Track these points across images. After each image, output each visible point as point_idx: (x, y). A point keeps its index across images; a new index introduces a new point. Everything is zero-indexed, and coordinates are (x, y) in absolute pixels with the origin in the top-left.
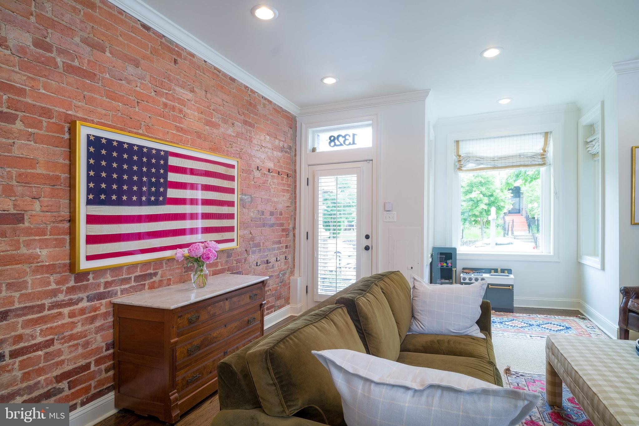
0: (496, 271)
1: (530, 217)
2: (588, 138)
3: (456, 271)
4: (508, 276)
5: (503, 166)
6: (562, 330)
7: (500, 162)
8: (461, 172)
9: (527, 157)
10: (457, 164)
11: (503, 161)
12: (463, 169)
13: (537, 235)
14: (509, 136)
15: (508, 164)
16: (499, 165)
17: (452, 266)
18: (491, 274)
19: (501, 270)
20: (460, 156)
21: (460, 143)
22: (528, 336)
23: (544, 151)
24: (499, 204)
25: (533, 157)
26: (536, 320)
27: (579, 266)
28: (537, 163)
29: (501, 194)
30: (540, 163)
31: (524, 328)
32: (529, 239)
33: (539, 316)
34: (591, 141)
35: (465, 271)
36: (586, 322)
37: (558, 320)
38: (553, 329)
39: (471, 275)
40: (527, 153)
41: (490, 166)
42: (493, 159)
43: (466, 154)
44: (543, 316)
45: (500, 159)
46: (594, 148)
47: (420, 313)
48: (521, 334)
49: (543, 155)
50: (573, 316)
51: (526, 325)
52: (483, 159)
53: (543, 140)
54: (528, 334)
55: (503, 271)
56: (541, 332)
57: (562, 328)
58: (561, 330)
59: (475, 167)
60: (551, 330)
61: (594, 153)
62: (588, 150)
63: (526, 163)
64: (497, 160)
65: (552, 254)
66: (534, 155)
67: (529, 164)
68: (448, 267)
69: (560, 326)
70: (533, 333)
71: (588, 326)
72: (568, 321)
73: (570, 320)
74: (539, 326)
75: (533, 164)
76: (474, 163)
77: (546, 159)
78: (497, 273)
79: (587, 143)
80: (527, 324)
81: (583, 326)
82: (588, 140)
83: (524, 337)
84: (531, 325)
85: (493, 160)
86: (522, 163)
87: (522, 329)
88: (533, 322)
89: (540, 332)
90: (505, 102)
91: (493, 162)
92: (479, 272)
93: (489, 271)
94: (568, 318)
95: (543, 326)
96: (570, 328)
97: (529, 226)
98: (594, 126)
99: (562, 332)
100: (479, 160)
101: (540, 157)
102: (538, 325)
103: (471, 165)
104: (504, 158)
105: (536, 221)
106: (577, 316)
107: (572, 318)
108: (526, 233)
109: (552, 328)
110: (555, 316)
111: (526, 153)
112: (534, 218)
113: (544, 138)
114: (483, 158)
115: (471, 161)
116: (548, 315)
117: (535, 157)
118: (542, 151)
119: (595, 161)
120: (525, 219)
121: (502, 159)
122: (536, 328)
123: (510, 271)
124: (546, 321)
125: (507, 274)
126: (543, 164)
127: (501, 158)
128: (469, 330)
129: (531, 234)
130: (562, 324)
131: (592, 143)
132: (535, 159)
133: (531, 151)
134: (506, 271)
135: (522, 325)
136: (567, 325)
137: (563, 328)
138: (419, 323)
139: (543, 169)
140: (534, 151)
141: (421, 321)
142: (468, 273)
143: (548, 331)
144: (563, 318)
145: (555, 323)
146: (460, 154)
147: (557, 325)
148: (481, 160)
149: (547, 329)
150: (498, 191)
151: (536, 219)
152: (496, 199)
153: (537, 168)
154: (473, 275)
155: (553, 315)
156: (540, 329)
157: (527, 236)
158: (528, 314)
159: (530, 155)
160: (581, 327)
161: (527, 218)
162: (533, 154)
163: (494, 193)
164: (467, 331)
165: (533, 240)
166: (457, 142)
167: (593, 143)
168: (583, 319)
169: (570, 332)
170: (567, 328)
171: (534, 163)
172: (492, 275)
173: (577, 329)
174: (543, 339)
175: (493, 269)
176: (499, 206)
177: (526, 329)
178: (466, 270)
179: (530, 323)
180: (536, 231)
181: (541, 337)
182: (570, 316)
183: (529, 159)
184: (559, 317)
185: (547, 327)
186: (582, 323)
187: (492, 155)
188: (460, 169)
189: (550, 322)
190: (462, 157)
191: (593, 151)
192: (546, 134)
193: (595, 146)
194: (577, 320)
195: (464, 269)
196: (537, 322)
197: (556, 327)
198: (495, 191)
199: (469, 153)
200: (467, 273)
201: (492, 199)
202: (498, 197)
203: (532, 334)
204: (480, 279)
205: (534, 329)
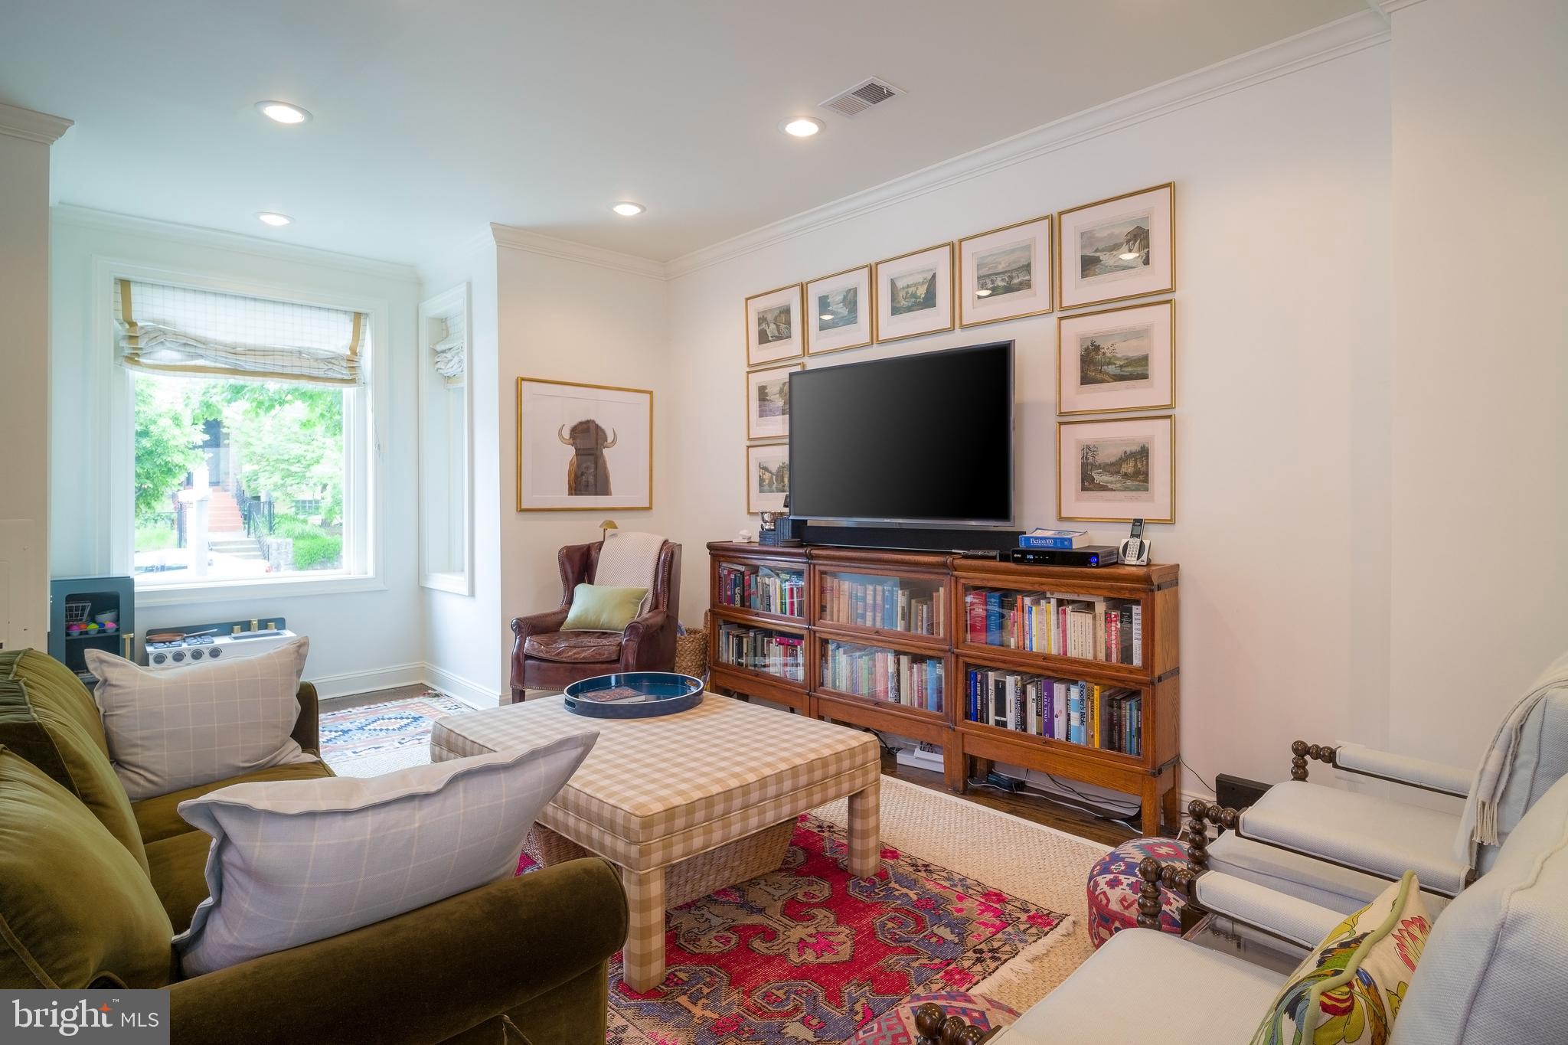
0: (246, 626)
1: (248, 494)
2: (438, 343)
3: (132, 640)
4: (277, 634)
5: (258, 369)
6: (408, 724)
7: (250, 359)
8: (139, 367)
9: (317, 360)
10: (123, 344)
11: (260, 360)
12: (142, 360)
13: (270, 540)
14: (274, 302)
15: (270, 369)
16: (249, 367)
17: (118, 630)
18: (233, 635)
19: (259, 621)
20: (132, 324)
21: (135, 290)
22: (349, 753)
23: (354, 352)
24: (169, 459)
25: (330, 360)
26: (351, 720)
27: (423, 595)
28: (339, 376)
29: (177, 431)
30: (346, 377)
31: (334, 741)
32: (248, 550)
33: (354, 711)
34: (444, 352)
35: (155, 637)
36: (443, 700)
37: (394, 709)
38: (391, 728)
39: (180, 646)
40: (317, 349)
41: (224, 366)
42: (233, 350)
43: (153, 321)
44: (362, 709)
45: (253, 353)
46: (450, 365)
47: (142, 746)
48: (332, 754)
49: (352, 360)
50: (418, 696)
51: (334, 734)
52: (204, 344)
53: (350, 327)
54: (347, 749)
55: (264, 624)
56: (372, 738)
57: (405, 721)
58: (405, 726)
59: (182, 360)
60: (387, 730)
61: (448, 375)
62: (438, 366)
63: (315, 373)
64: (243, 352)
65: (371, 574)
66: (333, 358)
67: (320, 376)
68: (104, 631)
69: (402, 718)
70: (358, 745)
71: (449, 706)
72: (412, 706)
73: (414, 704)
74: (362, 728)
75: (329, 376)
76: (179, 351)
77: (358, 371)
78: (249, 630)
79: (437, 353)
80: (336, 732)
81: (440, 708)
82: (439, 348)
83: (343, 757)
84: (344, 732)
85: (234, 352)
86: (306, 372)
87: (330, 744)
88: (346, 726)
89: (369, 739)
90: (275, 221)
91: (234, 356)
92: (200, 636)
93: (226, 629)
94: (409, 701)
95: (369, 727)
96: (421, 717)
97: (247, 518)
98: (448, 322)
99: (410, 728)
100: (191, 344)
101: (345, 364)
102: (360, 729)
103: (168, 355)
104: (262, 353)
105: (266, 506)
106: (424, 694)
107: (416, 700)
108: (240, 535)
109: (388, 726)
110: (386, 704)
111: (314, 349)
112: (258, 498)
113: (352, 323)
114: (204, 342)
115: (168, 344)
116: (370, 704)
117: (333, 361)
118: (349, 353)
119: (449, 390)
120: (236, 500)
121: (257, 353)
122: (357, 735)
123: (281, 623)
124: (372, 717)
125: (276, 631)
126: (351, 381)
127: (252, 351)
128: (279, 754)
129: (252, 538)
130: (405, 715)
131: (445, 354)
132: (334, 367)
133: (326, 349)
134: (272, 624)
135: (326, 736)
136: (413, 714)
137: (409, 721)
138: (142, 772)
139: (349, 392)
140: (332, 348)
141: (146, 765)
142: (170, 642)
143: (384, 733)
144: (401, 702)
145: (390, 716)
146: (134, 317)
147: (396, 718)
148: (199, 345)
149: (381, 730)
150: (165, 422)
151: (263, 499)
152: (158, 443)
153: (337, 387)
154: (184, 645)
155: (380, 702)
156: (367, 735)
157: (242, 543)
158: (328, 712)
159: (323, 355)
160: (438, 710)
161: (241, 498)
162: (330, 355)
163: (152, 428)
164: (275, 757)
165: (259, 553)
166: (125, 284)
167: (449, 355)
168: (437, 695)
169: (424, 724)
170: (416, 719)
171: (331, 374)
172: (235, 638)
173: (432, 716)
174: (381, 749)
175: (237, 624)
176: (167, 463)
177: (340, 742)
178: (153, 635)
179: (342, 727)
180: (266, 531)
181: (376, 748)
182: (412, 697)
183: (322, 365)
184: (393, 702)
185: (378, 728)
186: (435, 703)
187: (229, 338)
188: (133, 359)
189: (380, 716)
190: (142, 328)
191: (448, 370)
192: (358, 316)
193: (452, 363)
194: (426, 700)
195: (150, 633)
196: (356, 724)
197: (395, 723)
198: (155, 422)
199: (164, 323)
200: (164, 643)
201: (146, 443)
202: (165, 438)
203: (356, 747)
204: (207, 653)
205: (355, 738)
